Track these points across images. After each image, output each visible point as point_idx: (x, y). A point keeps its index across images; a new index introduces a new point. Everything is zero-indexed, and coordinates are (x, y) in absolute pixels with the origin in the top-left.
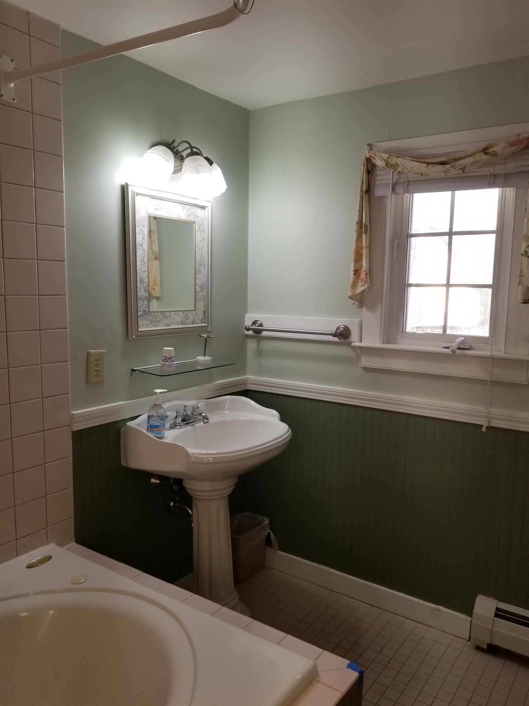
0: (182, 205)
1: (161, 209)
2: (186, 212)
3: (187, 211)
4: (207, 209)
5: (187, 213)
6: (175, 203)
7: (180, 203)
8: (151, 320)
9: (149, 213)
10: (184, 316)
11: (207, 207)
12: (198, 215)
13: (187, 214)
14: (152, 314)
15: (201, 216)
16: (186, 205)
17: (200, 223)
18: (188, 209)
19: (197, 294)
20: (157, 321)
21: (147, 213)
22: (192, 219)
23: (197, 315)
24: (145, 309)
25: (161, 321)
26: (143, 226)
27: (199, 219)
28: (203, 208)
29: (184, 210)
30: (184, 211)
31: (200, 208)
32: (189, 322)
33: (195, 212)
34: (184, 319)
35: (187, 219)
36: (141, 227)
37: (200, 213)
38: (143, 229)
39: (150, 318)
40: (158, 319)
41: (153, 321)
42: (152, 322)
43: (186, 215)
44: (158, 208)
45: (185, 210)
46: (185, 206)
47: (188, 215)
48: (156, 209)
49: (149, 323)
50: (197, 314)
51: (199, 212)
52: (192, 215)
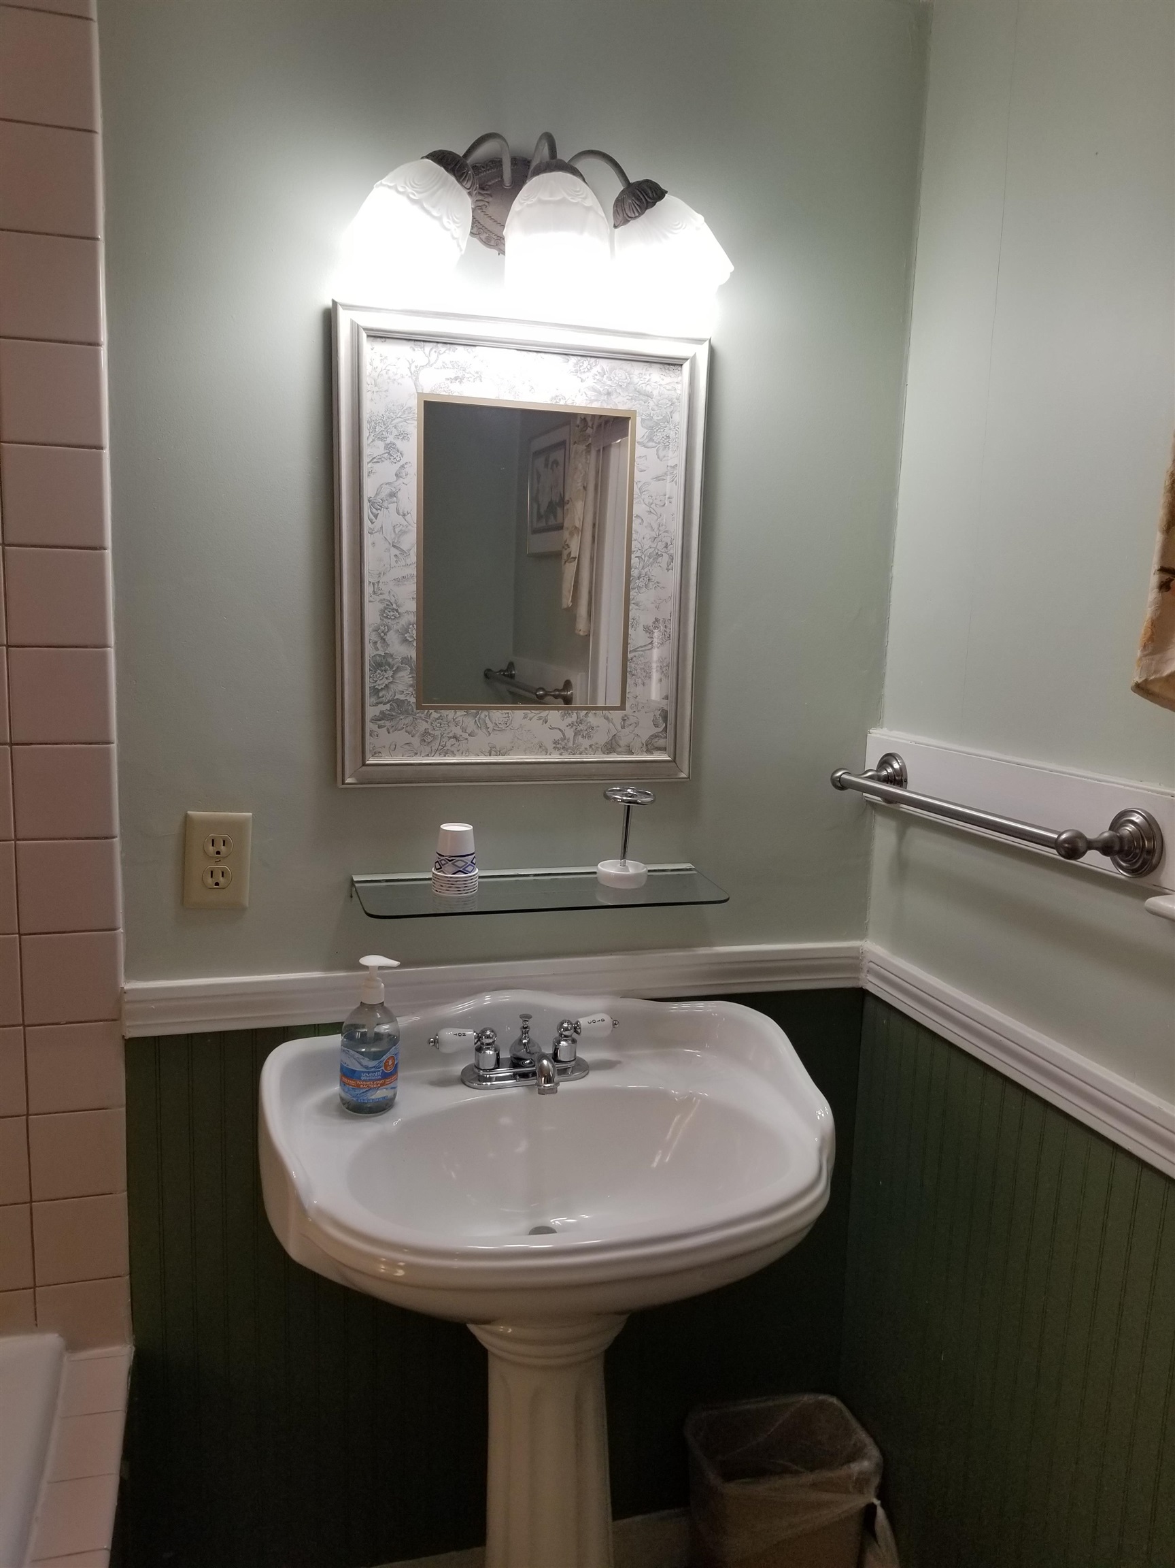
0: (573, 360)
1: (479, 377)
2: (590, 382)
3: (598, 377)
4: (686, 366)
5: (598, 387)
6: (540, 354)
7: (566, 352)
8: (426, 733)
9: (426, 391)
10: (571, 725)
11: (687, 359)
12: (648, 389)
13: (594, 390)
14: (429, 715)
15: (660, 395)
16: (593, 360)
17: (655, 418)
18: (603, 374)
19: (630, 656)
20: (450, 738)
21: (420, 395)
22: (617, 404)
23: (627, 723)
24: (402, 697)
25: (468, 737)
26: (403, 435)
27: (651, 404)
28: (672, 363)
29: (583, 377)
30: (582, 381)
31: (658, 366)
32: (591, 746)
33: (636, 380)
34: (570, 733)
35: (595, 405)
36: (390, 439)
37: (661, 382)
38: (400, 444)
39: (423, 726)
40: (457, 731)
41: (434, 737)
42: (429, 739)
43: (590, 393)
44: (467, 376)
45: (590, 374)
46: (586, 363)
47: (599, 393)
48: (456, 379)
49: (416, 741)
50: (632, 720)
51: (656, 379)
52: (619, 390)
